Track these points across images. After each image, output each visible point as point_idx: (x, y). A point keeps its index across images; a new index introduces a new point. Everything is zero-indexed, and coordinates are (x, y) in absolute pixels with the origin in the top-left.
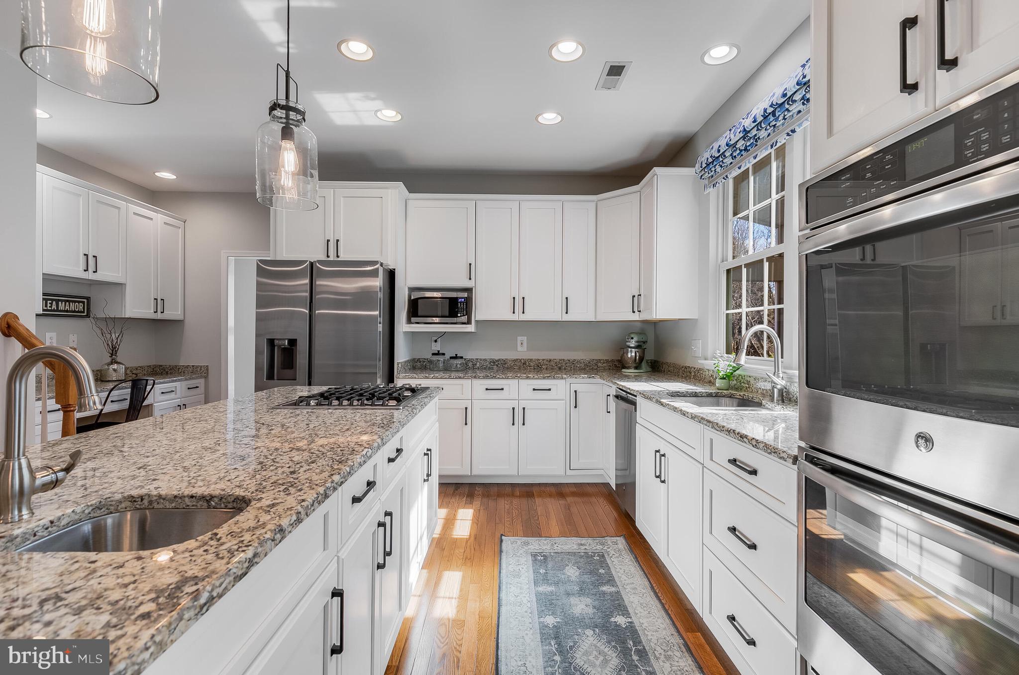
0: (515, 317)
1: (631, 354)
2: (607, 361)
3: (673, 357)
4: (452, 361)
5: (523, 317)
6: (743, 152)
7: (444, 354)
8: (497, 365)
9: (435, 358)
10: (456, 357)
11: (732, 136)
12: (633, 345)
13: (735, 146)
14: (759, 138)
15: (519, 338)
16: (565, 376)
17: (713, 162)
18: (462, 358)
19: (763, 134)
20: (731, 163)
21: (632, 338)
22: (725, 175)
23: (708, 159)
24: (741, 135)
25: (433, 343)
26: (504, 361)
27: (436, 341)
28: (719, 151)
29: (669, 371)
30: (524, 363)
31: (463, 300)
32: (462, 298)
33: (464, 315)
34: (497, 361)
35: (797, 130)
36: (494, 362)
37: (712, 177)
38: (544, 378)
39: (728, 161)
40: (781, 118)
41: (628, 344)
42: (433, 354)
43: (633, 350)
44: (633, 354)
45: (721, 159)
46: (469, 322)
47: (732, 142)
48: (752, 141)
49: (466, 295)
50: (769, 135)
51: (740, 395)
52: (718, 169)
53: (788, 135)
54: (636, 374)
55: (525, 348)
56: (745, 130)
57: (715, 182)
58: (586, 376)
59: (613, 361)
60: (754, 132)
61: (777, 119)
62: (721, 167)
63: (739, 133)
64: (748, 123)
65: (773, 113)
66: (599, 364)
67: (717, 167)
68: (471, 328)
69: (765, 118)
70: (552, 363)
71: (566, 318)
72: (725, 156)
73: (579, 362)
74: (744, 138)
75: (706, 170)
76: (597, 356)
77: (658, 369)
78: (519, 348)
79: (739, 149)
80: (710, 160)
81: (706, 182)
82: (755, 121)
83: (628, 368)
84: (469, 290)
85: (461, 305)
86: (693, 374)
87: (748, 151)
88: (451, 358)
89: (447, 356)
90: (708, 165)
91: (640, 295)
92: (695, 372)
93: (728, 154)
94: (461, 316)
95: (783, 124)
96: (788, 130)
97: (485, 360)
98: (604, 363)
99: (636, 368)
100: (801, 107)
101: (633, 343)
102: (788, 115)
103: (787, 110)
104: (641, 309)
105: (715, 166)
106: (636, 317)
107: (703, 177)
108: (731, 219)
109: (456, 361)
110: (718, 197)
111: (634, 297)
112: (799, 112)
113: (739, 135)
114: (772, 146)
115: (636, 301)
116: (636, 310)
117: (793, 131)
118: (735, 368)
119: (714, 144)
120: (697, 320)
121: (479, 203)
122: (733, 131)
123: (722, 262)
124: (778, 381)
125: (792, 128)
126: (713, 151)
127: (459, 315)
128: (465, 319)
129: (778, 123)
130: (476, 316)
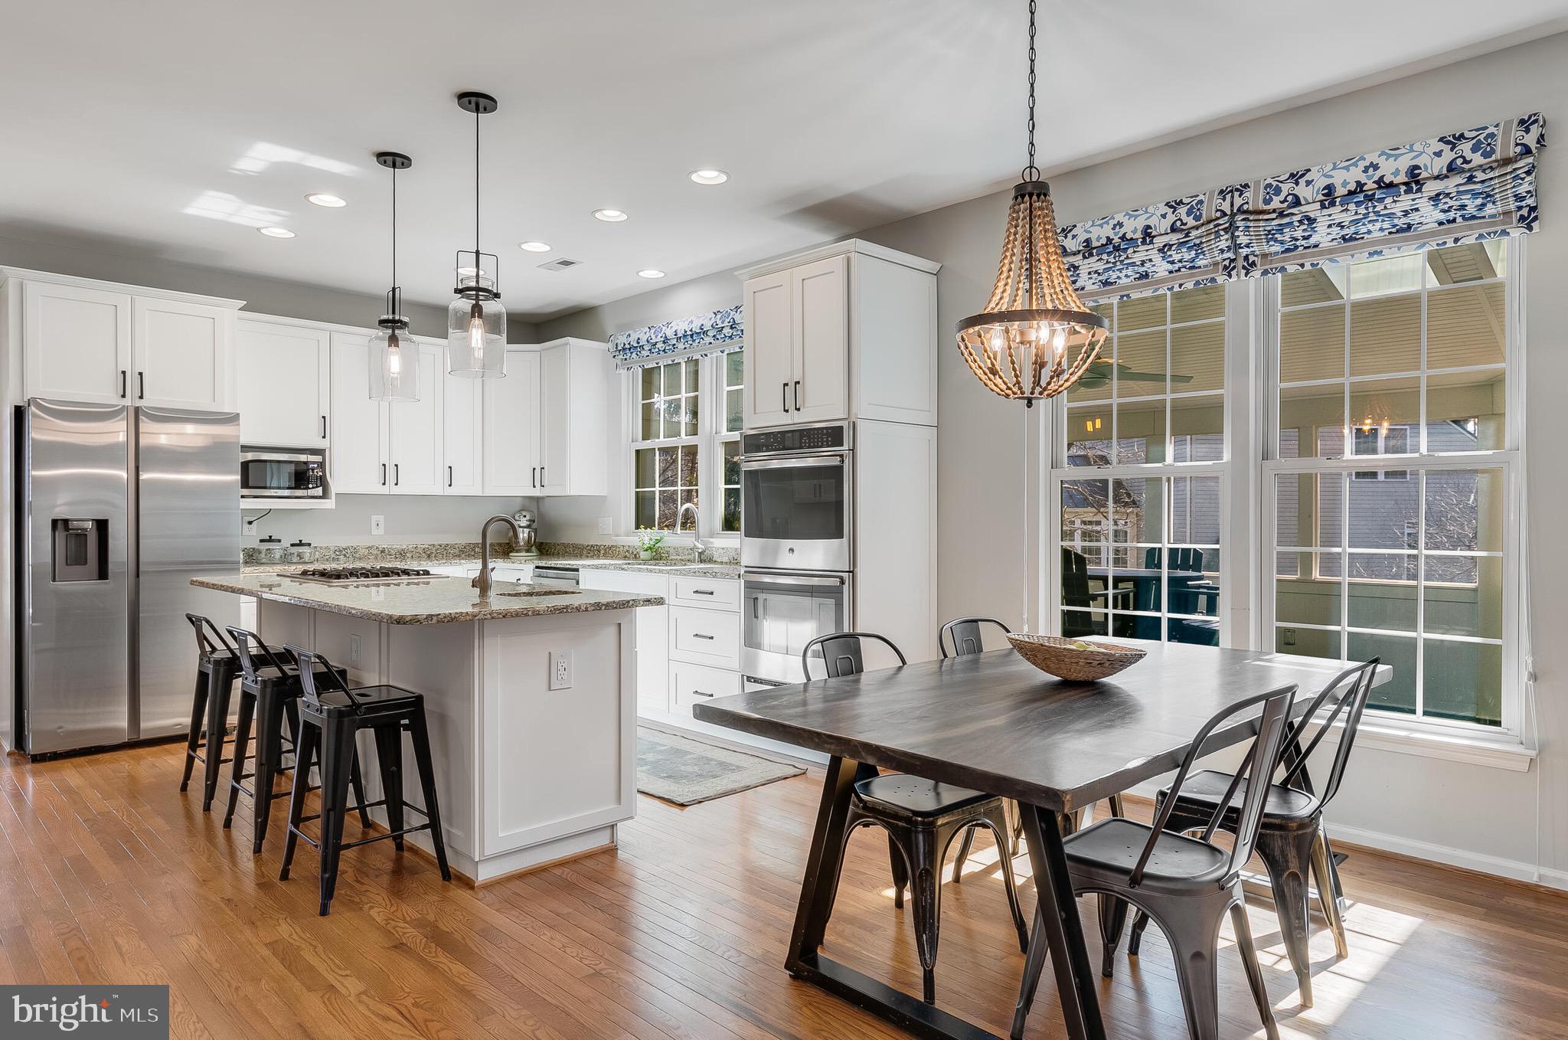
0: (385, 490)
1: (523, 535)
3: (569, 537)
4: (295, 550)
5: (396, 490)
6: (661, 352)
7: (279, 541)
8: (345, 556)
9: (265, 546)
10: (300, 544)
11: (653, 337)
12: (524, 525)
13: (655, 345)
14: (677, 348)
15: (374, 518)
16: (463, 561)
17: (630, 349)
18: (309, 545)
19: (681, 346)
20: (649, 356)
21: (525, 516)
22: (644, 364)
23: (625, 345)
24: (663, 339)
25: (246, 526)
26: (355, 549)
27: (250, 523)
28: (638, 343)
30: (383, 551)
31: (316, 466)
32: (314, 463)
33: (317, 487)
34: (344, 549)
35: (709, 355)
36: (340, 551)
37: (626, 359)
40: (697, 341)
41: (518, 523)
42: (262, 541)
43: (525, 530)
44: (526, 535)
45: (639, 350)
46: (325, 495)
47: (652, 341)
48: (671, 347)
49: (319, 458)
50: (685, 348)
52: (634, 356)
53: (702, 356)
55: (381, 531)
56: (666, 337)
57: (630, 366)
60: (674, 342)
61: (694, 341)
62: (637, 355)
63: (661, 337)
64: (670, 333)
65: (692, 336)
67: (634, 354)
68: (329, 504)
69: (684, 336)
71: (449, 491)
72: (643, 349)
73: (453, 547)
74: (664, 342)
75: (621, 353)
77: (547, 551)
78: (375, 532)
79: (659, 349)
80: (627, 346)
81: (619, 363)
82: (675, 335)
83: (518, 551)
84: (319, 452)
85: (312, 473)
86: (602, 552)
87: (665, 353)
88: (292, 545)
89: (286, 543)
90: (624, 349)
91: (543, 469)
92: (605, 550)
93: (646, 348)
94: (313, 488)
95: (696, 347)
96: (703, 353)
97: (327, 548)
99: (528, 551)
100: (712, 341)
101: (524, 522)
102: (702, 342)
103: (703, 339)
104: (545, 483)
105: (632, 353)
106: (537, 492)
107: (616, 357)
108: (641, 402)
109: (301, 549)
110: (628, 379)
111: (534, 469)
112: (711, 343)
113: (659, 339)
114: (688, 358)
115: (537, 475)
116: (537, 484)
117: (706, 355)
118: (658, 541)
119: (631, 332)
120: (603, 498)
121: (335, 336)
122: (653, 331)
123: (633, 442)
124: (700, 546)
125: (705, 353)
126: (631, 339)
127: (310, 486)
128: (319, 491)
129: (694, 344)
130: (336, 486)
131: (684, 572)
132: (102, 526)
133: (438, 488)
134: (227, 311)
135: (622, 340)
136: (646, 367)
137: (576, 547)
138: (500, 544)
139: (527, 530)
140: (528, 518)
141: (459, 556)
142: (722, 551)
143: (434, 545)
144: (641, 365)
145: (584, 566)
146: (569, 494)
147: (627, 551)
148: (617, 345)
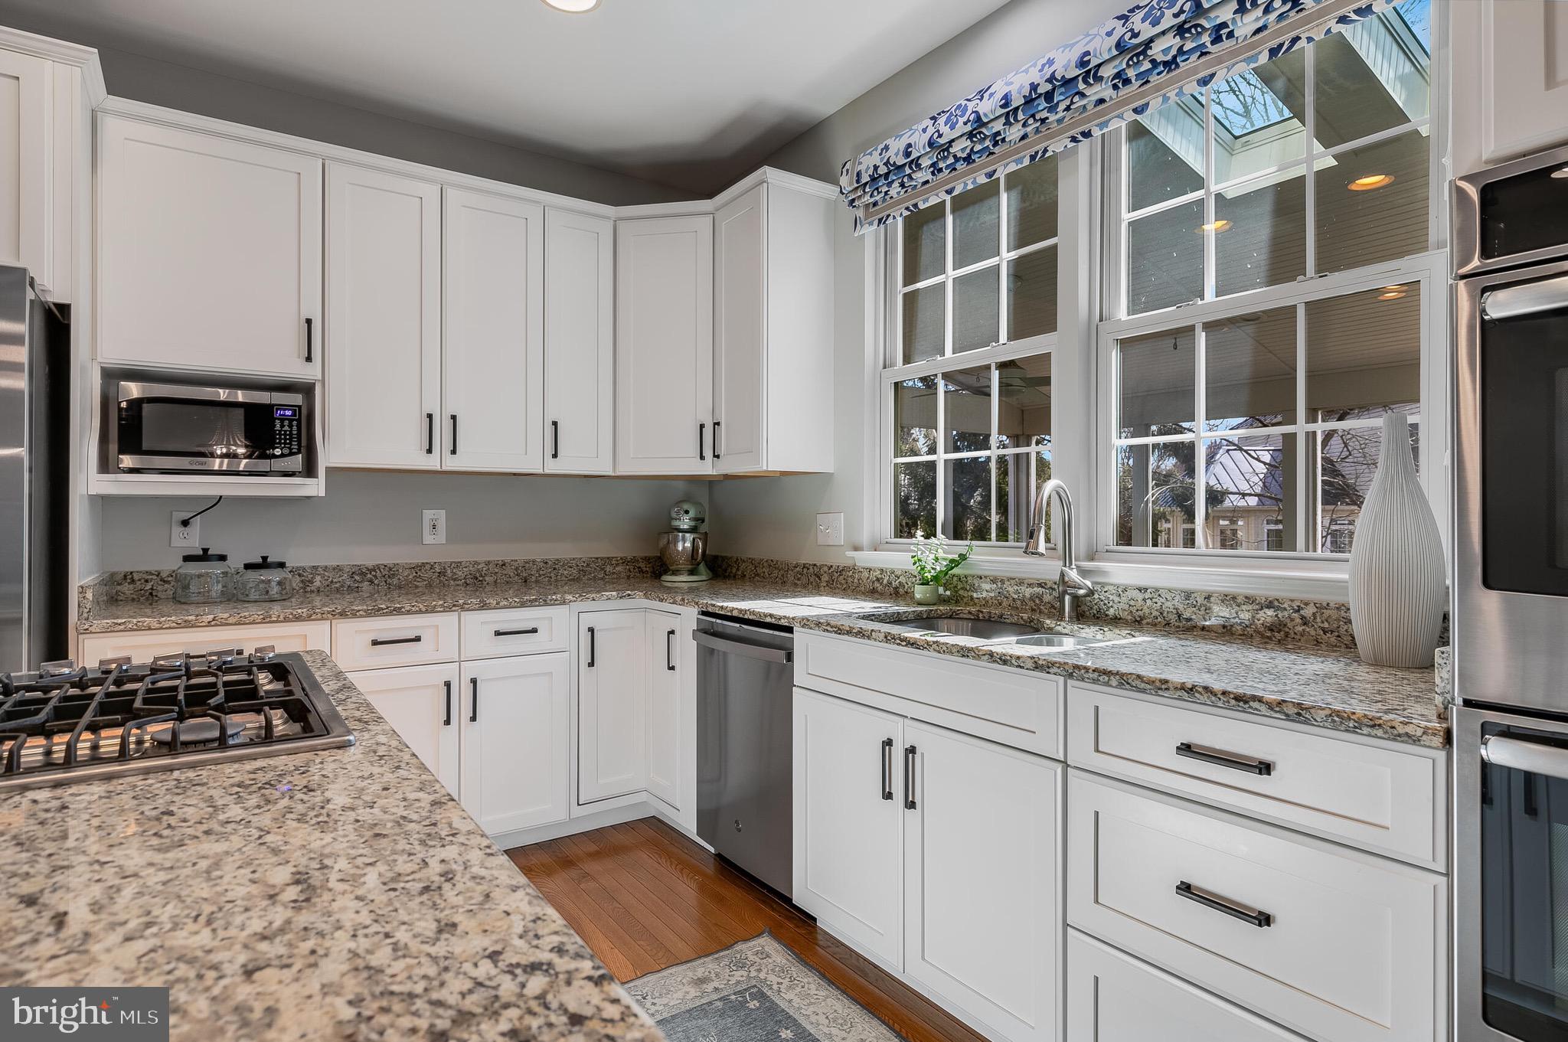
0: (432, 463)
1: (684, 544)
2: (624, 561)
3: (759, 548)
4: (253, 576)
5: (452, 464)
6: (959, 166)
7: (222, 558)
8: (371, 582)
9: (194, 568)
10: (264, 564)
11: (945, 130)
12: (686, 527)
13: (947, 149)
14: (1003, 140)
15: (428, 514)
16: (569, 597)
17: (887, 175)
18: (282, 565)
19: (1014, 133)
20: (927, 182)
21: (687, 512)
22: (914, 202)
23: (876, 168)
24: (969, 128)
25: (177, 530)
26: (390, 569)
27: (185, 523)
28: (907, 154)
29: (758, 575)
30: (442, 573)
31: (289, 413)
32: (285, 407)
33: (291, 454)
34: (370, 571)
35: (1097, 133)
36: (363, 574)
37: (875, 204)
38: (523, 605)
39: (921, 176)
40: (1062, 106)
41: (676, 523)
42: (187, 559)
43: (688, 535)
44: (688, 544)
45: (908, 171)
46: (310, 470)
47: (942, 141)
48: (987, 143)
49: (297, 399)
50: (1024, 137)
51: (970, 613)
52: (895, 190)
53: (1074, 139)
54: (695, 585)
55: (441, 537)
56: (979, 119)
57: (885, 214)
59: (634, 560)
60: (998, 126)
61: (1052, 109)
62: (902, 185)
63: (965, 124)
64: (988, 107)
65: (1049, 96)
66: (608, 569)
67: (896, 184)
68: (315, 487)
69: (1029, 101)
70: (509, 571)
71: (553, 467)
72: (918, 166)
73: (567, 564)
74: (971, 135)
75: (867, 190)
76: (603, 549)
77: (725, 570)
78: (428, 539)
79: (955, 156)
80: (883, 170)
81: (860, 213)
82: (1005, 107)
83: (675, 573)
84: (307, 390)
85: (282, 426)
86: (825, 578)
87: (969, 163)
88: (248, 566)
89: (235, 562)
90: (873, 179)
91: (718, 424)
92: (831, 575)
93: (925, 162)
94: (282, 456)
95: (1060, 121)
96: (1075, 132)
97: (338, 569)
98: (617, 565)
99: (692, 572)
100: (1108, 93)
101: (685, 523)
102: (1078, 102)
103: (1082, 95)
104: (722, 450)
105: (889, 184)
106: (707, 468)
107: (856, 203)
108: (901, 290)
109: (264, 575)
110: (877, 247)
111: (702, 426)
112: (1101, 101)
113: (961, 128)
114: (1033, 158)
115: (708, 437)
116: (708, 453)
117: (1087, 134)
118: (954, 563)
119: (887, 142)
120: (831, 474)
121: (333, 169)
122: (942, 120)
123: (885, 367)
124: (1073, 575)
125: (1085, 128)
126: (891, 153)
127: (278, 452)
128: (297, 462)
129: (1053, 118)
130: (326, 458)
131: (1138, 683)
133: (533, 461)
134: (50, 63)
135: (868, 162)
136: (922, 206)
138: (647, 559)
139: (689, 537)
140: (692, 514)
141: (577, 580)
143: (534, 561)
144: (909, 204)
146: (765, 468)
147: (878, 580)
148: (859, 174)
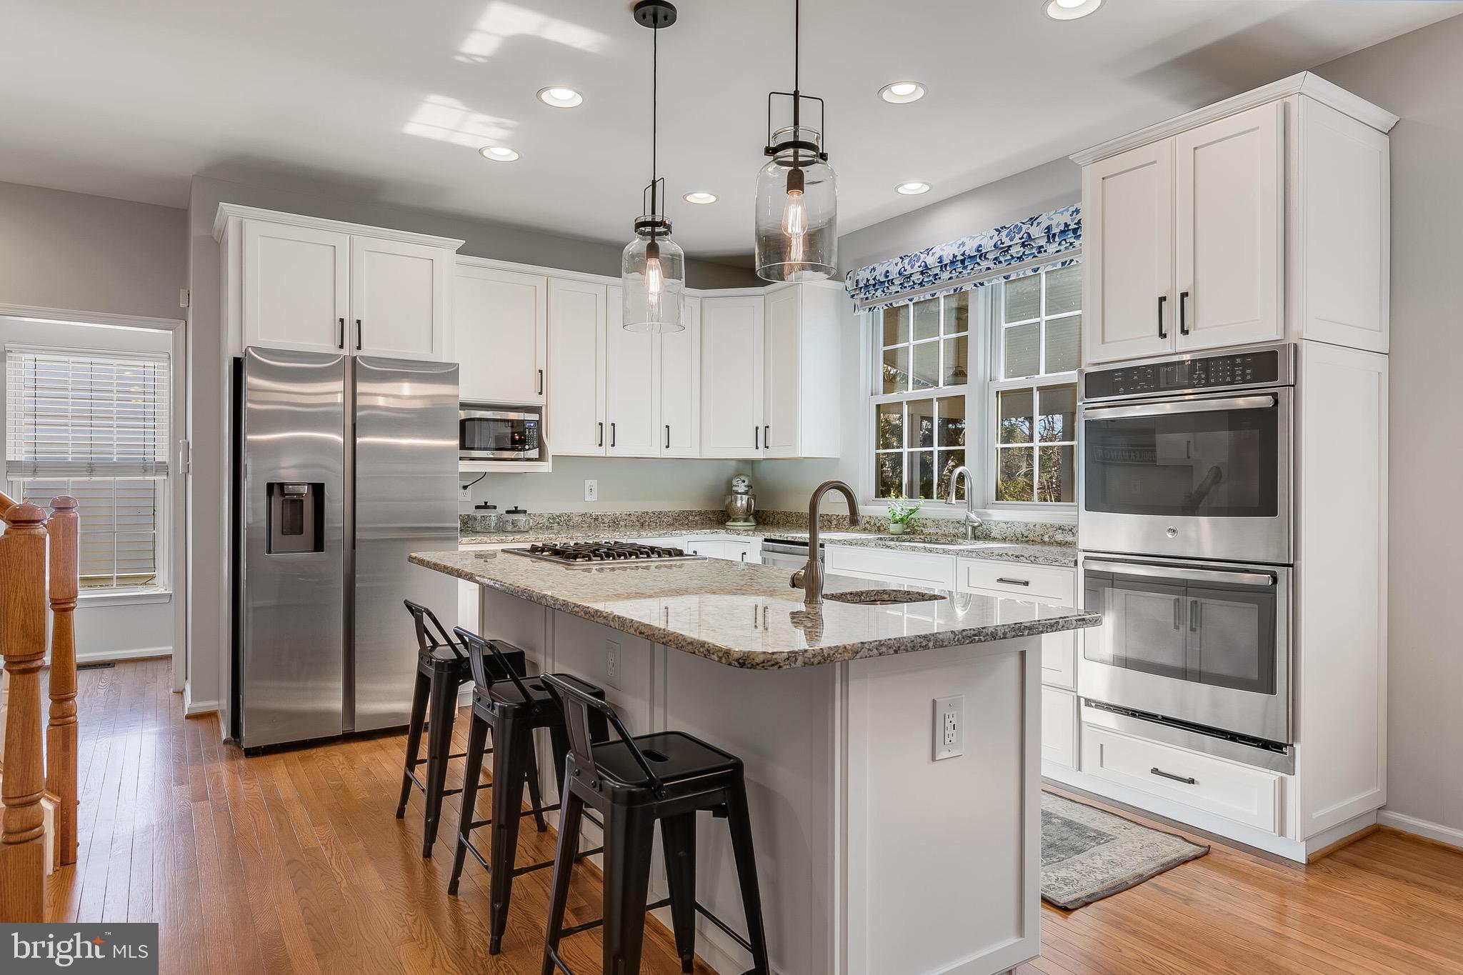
0: (600, 452)
1: (741, 502)
2: (700, 513)
3: (787, 504)
4: (511, 517)
5: (612, 452)
6: (916, 287)
7: (493, 507)
8: (559, 523)
9: (480, 513)
10: (516, 511)
11: (908, 267)
12: (742, 491)
13: (909, 278)
14: (940, 278)
15: (588, 483)
16: (684, 532)
17: (874, 285)
18: (525, 512)
19: (945, 275)
20: (898, 292)
21: (744, 481)
22: (890, 302)
23: (868, 280)
24: (921, 269)
25: (461, 491)
26: (569, 516)
27: (465, 487)
28: (887, 277)
29: (789, 522)
30: (596, 519)
31: (532, 425)
32: (530, 421)
33: (534, 448)
34: (558, 517)
35: (986, 284)
36: (554, 519)
37: (867, 299)
38: (660, 535)
39: (893, 289)
40: (969, 268)
41: (734, 488)
42: (477, 507)
43: (744, 496)
44: (744, 502)
45: (887, 285)
46: (541, 457)
47: (905, 273)
48: (931, 278)
49: (535, 417)
50: (950, 278)
51: (920, 538)
52: (879, 293)
53: (975, 285)
54: (748, 528)
55: (594, 497)
56: (926, 266)
57: (872, 306)
58: (708, 531)
59: (706, 512)
60: (937, 271)
61: (965, 268)
62: (883, 291)
63: (919, 267)
64: (931, 260)
65: (963, 262)
66: (691, 518)
67: (880, 291)
68: (546, 467)
69: (952, 262)
70: (633, 518)
71: (666, 453)
72: (893, 283)
73: (666, 514)
74: (922, 273)
75: (862, 291)
76: (687, 506)
77: (765, 520)
78: (588, 497)
79: (913, 282)
80: (872, 282)
81: (858, 303)
82: (940, 262)
83: (734, 520)
84: (536, 410)
85: (529, 432)
86: (834, 522)
87: (921, 286)
88: (508, 512)
89: (501, 510)
90: (866, 286)
91: (768, 427)
92: (838, 520)
93: (897, 282)
94: (529, 449)
95: (969, 274)
96: (976, 281)
98: (696, 516)
99: (746, 520)
100: (992, 265)
101: (742, 488)
102: (977, 267)
103: (979, 264)
104: (770, 443)
105: (876, 290)
106: (760, 454)
107: (855, 297)
108: (882, 348)
109: (515, 517)
110: (868, 322)
111: (757, 428)
112: (989, 269)
113: (916, 269)
114: (955, 290)
115: (762, 435)
116: (761, 445)
117: (982, 284)
118: (913, 511)
119: (875, 265)
120: (837, 459)
121: (552, 281)
122: (906, 261)
123: (872, 395)
124: (973, 516)
125: (981, 281)
126: (875, 274)
127: (527, 447)
128: (534, 453)
129: (965, 272)
130: (552, 449)
131: (983, 554)
132: (318, 489)
133: (654, 449)
134: (444, 250)
135: (864, 275)
136: (895, 305)
137: (788, 515)
138: (714, 512)
139: (745, 497)
140: (746, 483)
141: (673, 525)
142: (1005, 526)
143: (647, 512)
144: (888, 303)
145: (832, 541)
146: (800, 456)
147: (868, 522)
148: (857, 282)
